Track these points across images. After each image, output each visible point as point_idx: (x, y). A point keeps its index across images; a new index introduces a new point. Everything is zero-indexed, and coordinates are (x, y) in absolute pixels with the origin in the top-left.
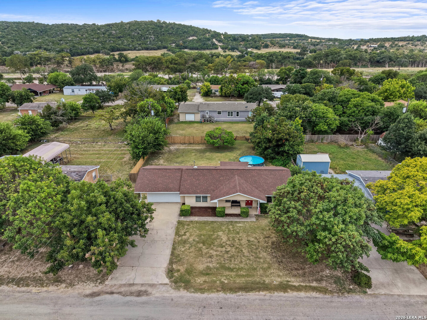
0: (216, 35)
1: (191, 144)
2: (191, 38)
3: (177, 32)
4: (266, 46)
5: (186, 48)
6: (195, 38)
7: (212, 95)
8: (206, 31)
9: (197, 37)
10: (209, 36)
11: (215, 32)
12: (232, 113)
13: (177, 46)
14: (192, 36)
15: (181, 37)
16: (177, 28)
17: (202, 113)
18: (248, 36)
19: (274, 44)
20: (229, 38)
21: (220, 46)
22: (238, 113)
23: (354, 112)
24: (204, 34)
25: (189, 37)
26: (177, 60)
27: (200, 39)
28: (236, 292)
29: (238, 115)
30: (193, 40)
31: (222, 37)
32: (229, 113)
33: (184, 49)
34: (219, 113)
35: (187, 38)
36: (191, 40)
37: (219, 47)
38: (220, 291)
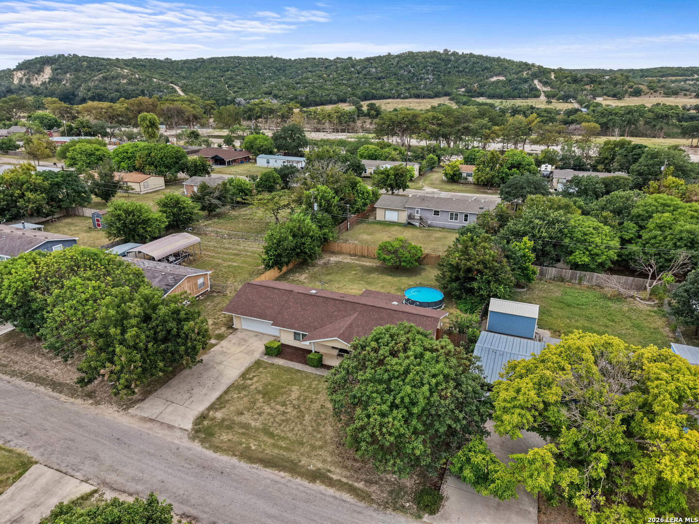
0: (542, 73)
1: (364, 256)
2: (495, 79)
3: (472, 68)
4: (637, 93)
5: (481, 95)
6: (502, 78)
7: (462, 181)
8: (526, 66)
9: (505, 76)
10: (527, 74)
11: (540, 67)
12: (457, 215)
13: (468, 92)
14: (496, 75)
15: (477, 77)
16: (474, 63)
17: (410, 211)
18: (604, 72)
19: (653, 89)
20: (566, 77)
21: (543, 92)
22: (466, 216)
23: (655, 237)
24: (520, 72)
25: (492, 77)
26: (441, 119)
27: (510, 81)
29: (466, 220)
30: (499, 81)
31: (553, 77)
32: (452, 214)
33: (478, 97)
34: (437, 213)
35: (487, 78)
36: (494, 82)
37: (543, 94)
38: (236, 456)
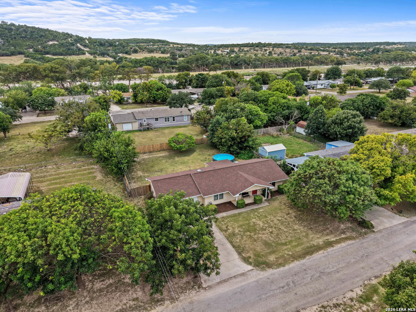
0: (80, 40)
1: (151, 152)
2: (51, 43)
3: (32, 35)
4: (136, 52)
5: (48, 53)
6: (56, 43)
7: (125, 103)
8: (68, 35)
9: (58, 41)
10: (71, 40)
11: (77, 36)
12: (168, 118)
13: (36, 52)
14: (51, 41)
15: (38, 41)
16: (31, 32)
17: (140, 121)
18: (115, 41)
19: (143, 50)
20: (95, 43)
21: (87, 51)
22: (174, 118)
23: (274, 108)
24: (66, 39)
25: (49, 41)
26: (57, 68)
27: (62, 44)
28: (304, 257)
29: (174, 120)
30: (55, 45)
31: (87, 42)
32: (166, 118)
33: (45, 55)
34: (157, 119)
35: (46, 42)
36: (51, 45)
37: (86, 52)
38: (294, 261)
